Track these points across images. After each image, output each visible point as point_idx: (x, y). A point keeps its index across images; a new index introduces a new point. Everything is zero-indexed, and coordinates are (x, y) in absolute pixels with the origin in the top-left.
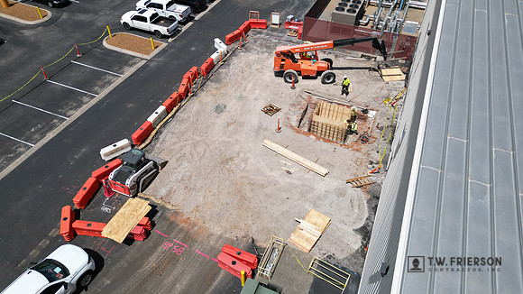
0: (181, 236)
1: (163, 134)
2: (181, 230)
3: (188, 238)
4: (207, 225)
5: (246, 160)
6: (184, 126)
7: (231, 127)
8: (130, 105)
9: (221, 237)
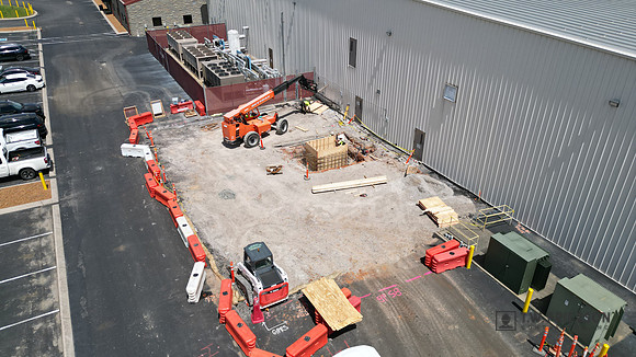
0: (378, 284)
1: (211, 243)
2: (371, 282)
3: (387, 281)
4: (381, 262)
5: (320, 210)
6: (219, 226)
7: (265, 200)
8: (122, 248)
9: (403, 260)
